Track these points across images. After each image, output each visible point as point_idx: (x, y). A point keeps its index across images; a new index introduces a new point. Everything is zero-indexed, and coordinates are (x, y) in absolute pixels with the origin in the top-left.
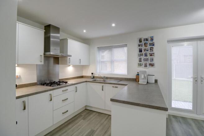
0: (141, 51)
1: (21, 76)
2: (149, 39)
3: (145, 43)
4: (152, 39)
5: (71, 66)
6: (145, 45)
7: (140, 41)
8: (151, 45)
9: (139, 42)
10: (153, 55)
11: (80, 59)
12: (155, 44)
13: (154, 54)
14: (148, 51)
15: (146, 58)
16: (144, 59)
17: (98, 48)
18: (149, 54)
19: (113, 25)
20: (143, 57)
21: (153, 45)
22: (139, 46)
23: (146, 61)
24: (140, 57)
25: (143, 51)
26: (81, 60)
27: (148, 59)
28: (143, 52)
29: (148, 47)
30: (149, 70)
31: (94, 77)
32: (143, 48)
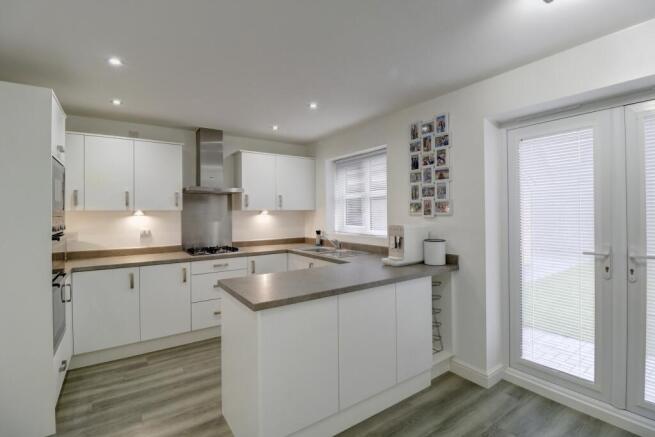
0: (415, 165)
1: (152, 232)
2: (435, 126)
3: (425, 139)
4: (442, 126)
5: (265, 212)
6: (425, 145)
7: (414, 135)
8: (441, 145)
9: (410, 136)
10: (445, 174)
11: (280, 197)
12: (451, 140)
13: (447, 171)
14: (432, 163)
15: (427, 185)
16: (423, 190)
17: (335, 162)
18: (437, 171)
19: (313, 106)
20: (421, 184)
21: (446, 143)
22: (412, 149)
23: (429, 195)
24: (415, 184)
25: (421, 163)
26: (284, 196)
27: (433, 189)
28: (422, 168)
29: (432, 152)
30: (436, 224)
31: (322, 243)
32: (421, 154)
